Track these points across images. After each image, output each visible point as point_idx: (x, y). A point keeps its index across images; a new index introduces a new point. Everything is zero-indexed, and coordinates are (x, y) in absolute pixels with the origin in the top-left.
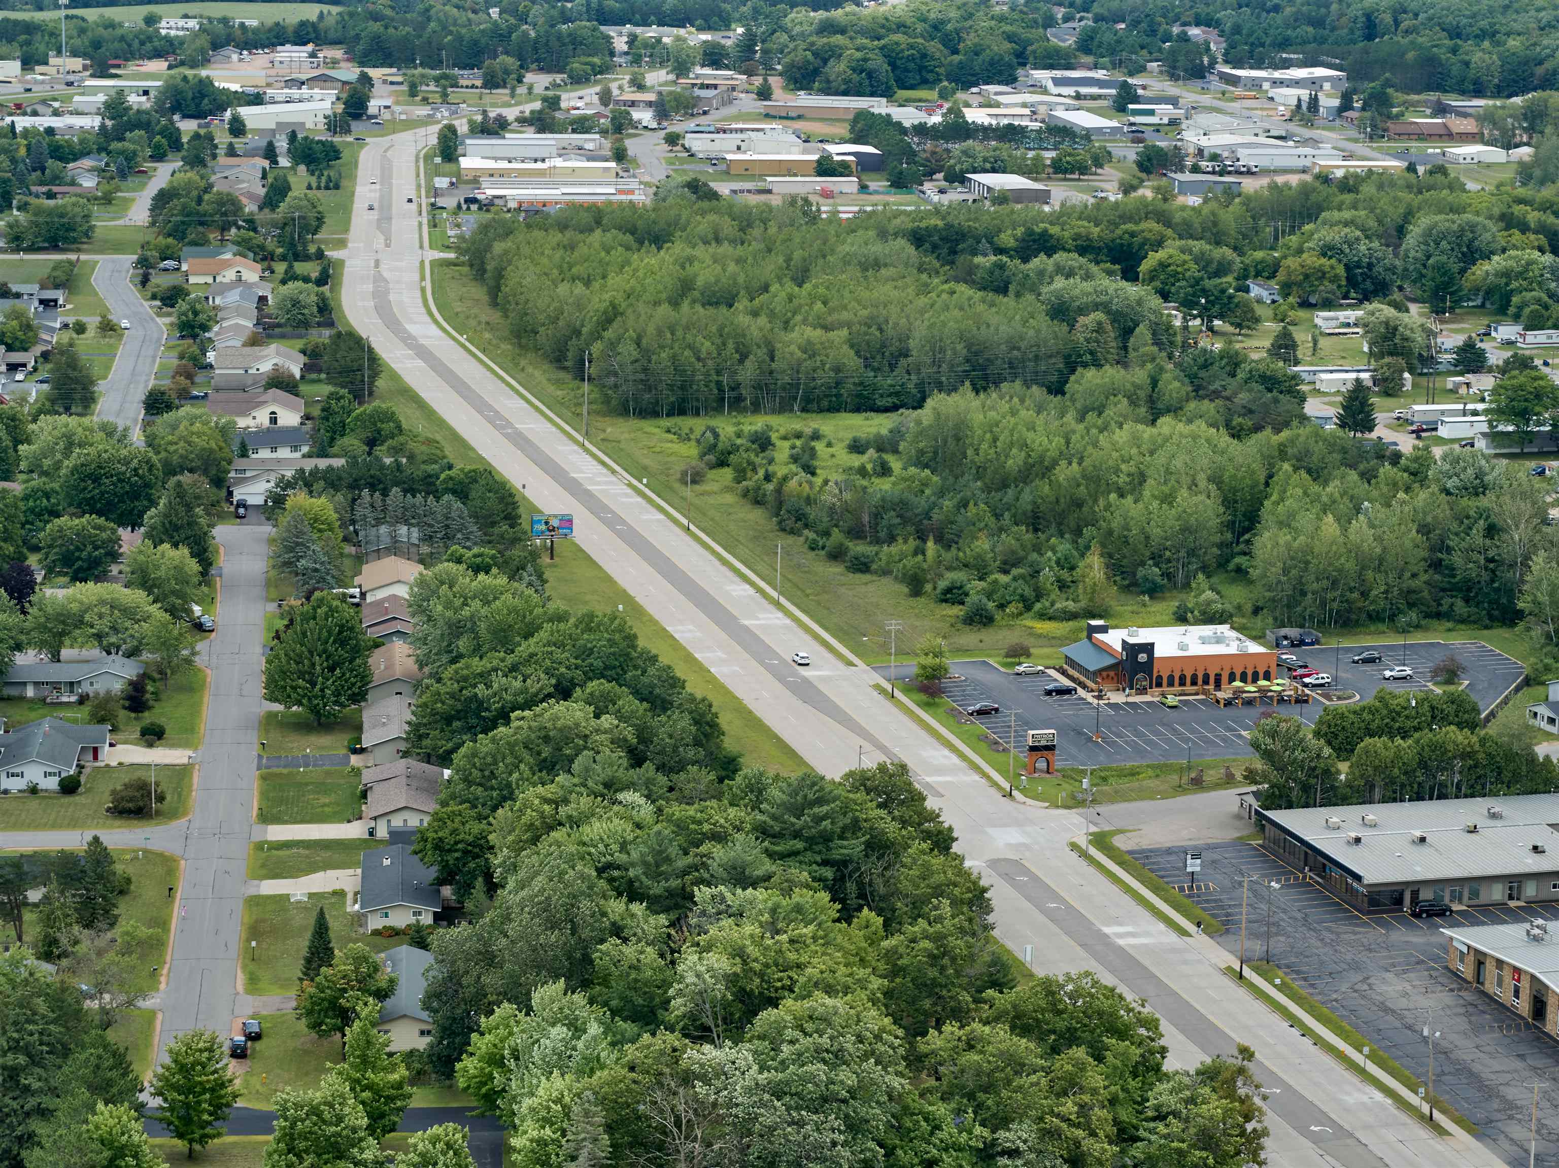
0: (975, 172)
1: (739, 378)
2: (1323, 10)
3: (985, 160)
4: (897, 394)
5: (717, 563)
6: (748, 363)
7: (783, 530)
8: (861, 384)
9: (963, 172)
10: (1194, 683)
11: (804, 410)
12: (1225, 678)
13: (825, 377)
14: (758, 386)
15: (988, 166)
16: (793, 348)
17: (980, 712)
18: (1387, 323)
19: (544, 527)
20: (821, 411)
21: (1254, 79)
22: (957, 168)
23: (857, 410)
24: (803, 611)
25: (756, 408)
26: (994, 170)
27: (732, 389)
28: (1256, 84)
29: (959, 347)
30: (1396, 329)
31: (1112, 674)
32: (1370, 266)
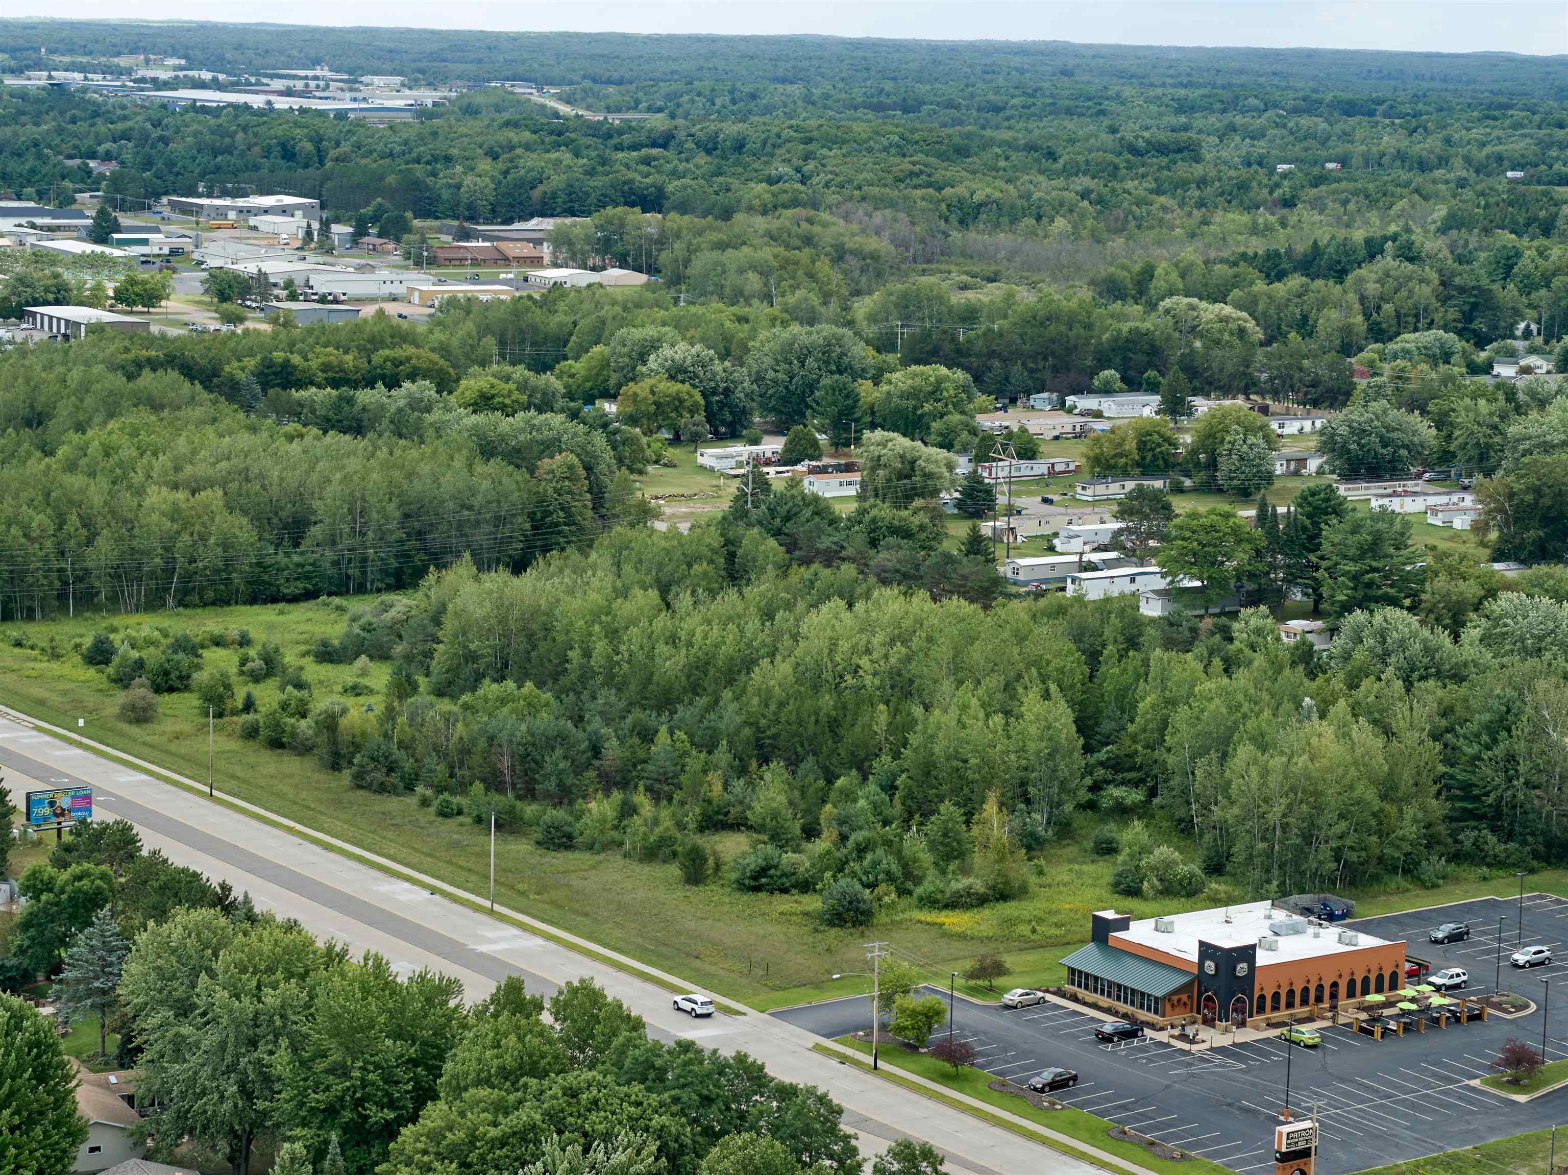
0: (36, 303)
1: (90, 564)
2: (227, 140)
3: (47, 290)
4: (307, 577)
5: (318, 850)
6: (100, 541)
7: (368, 787)
8: (259, 564)
9: (19, 305)
10: (1305, 1002)
11: (182, 603)
12: (1343, 990)
13: (209, 557)
14: (116, 574)
15: (51, 297)
16: (155, 517)
17: (1055, 1085)
18: (902, 457)
19: (48, 811)
20: (205, 605)
21: (218, 208)
22: (14, 299)
23: (253, 600)
24: (543, 920)
25: (115, 603)
26: (57, 302)
27: (79, 579)
28: (221, 213)
29: (392, 507)
30: (913, 462)
31: (1184, 997)
32: (727, 392)
